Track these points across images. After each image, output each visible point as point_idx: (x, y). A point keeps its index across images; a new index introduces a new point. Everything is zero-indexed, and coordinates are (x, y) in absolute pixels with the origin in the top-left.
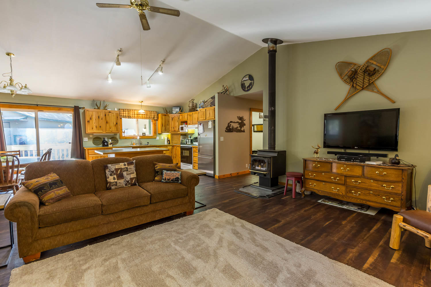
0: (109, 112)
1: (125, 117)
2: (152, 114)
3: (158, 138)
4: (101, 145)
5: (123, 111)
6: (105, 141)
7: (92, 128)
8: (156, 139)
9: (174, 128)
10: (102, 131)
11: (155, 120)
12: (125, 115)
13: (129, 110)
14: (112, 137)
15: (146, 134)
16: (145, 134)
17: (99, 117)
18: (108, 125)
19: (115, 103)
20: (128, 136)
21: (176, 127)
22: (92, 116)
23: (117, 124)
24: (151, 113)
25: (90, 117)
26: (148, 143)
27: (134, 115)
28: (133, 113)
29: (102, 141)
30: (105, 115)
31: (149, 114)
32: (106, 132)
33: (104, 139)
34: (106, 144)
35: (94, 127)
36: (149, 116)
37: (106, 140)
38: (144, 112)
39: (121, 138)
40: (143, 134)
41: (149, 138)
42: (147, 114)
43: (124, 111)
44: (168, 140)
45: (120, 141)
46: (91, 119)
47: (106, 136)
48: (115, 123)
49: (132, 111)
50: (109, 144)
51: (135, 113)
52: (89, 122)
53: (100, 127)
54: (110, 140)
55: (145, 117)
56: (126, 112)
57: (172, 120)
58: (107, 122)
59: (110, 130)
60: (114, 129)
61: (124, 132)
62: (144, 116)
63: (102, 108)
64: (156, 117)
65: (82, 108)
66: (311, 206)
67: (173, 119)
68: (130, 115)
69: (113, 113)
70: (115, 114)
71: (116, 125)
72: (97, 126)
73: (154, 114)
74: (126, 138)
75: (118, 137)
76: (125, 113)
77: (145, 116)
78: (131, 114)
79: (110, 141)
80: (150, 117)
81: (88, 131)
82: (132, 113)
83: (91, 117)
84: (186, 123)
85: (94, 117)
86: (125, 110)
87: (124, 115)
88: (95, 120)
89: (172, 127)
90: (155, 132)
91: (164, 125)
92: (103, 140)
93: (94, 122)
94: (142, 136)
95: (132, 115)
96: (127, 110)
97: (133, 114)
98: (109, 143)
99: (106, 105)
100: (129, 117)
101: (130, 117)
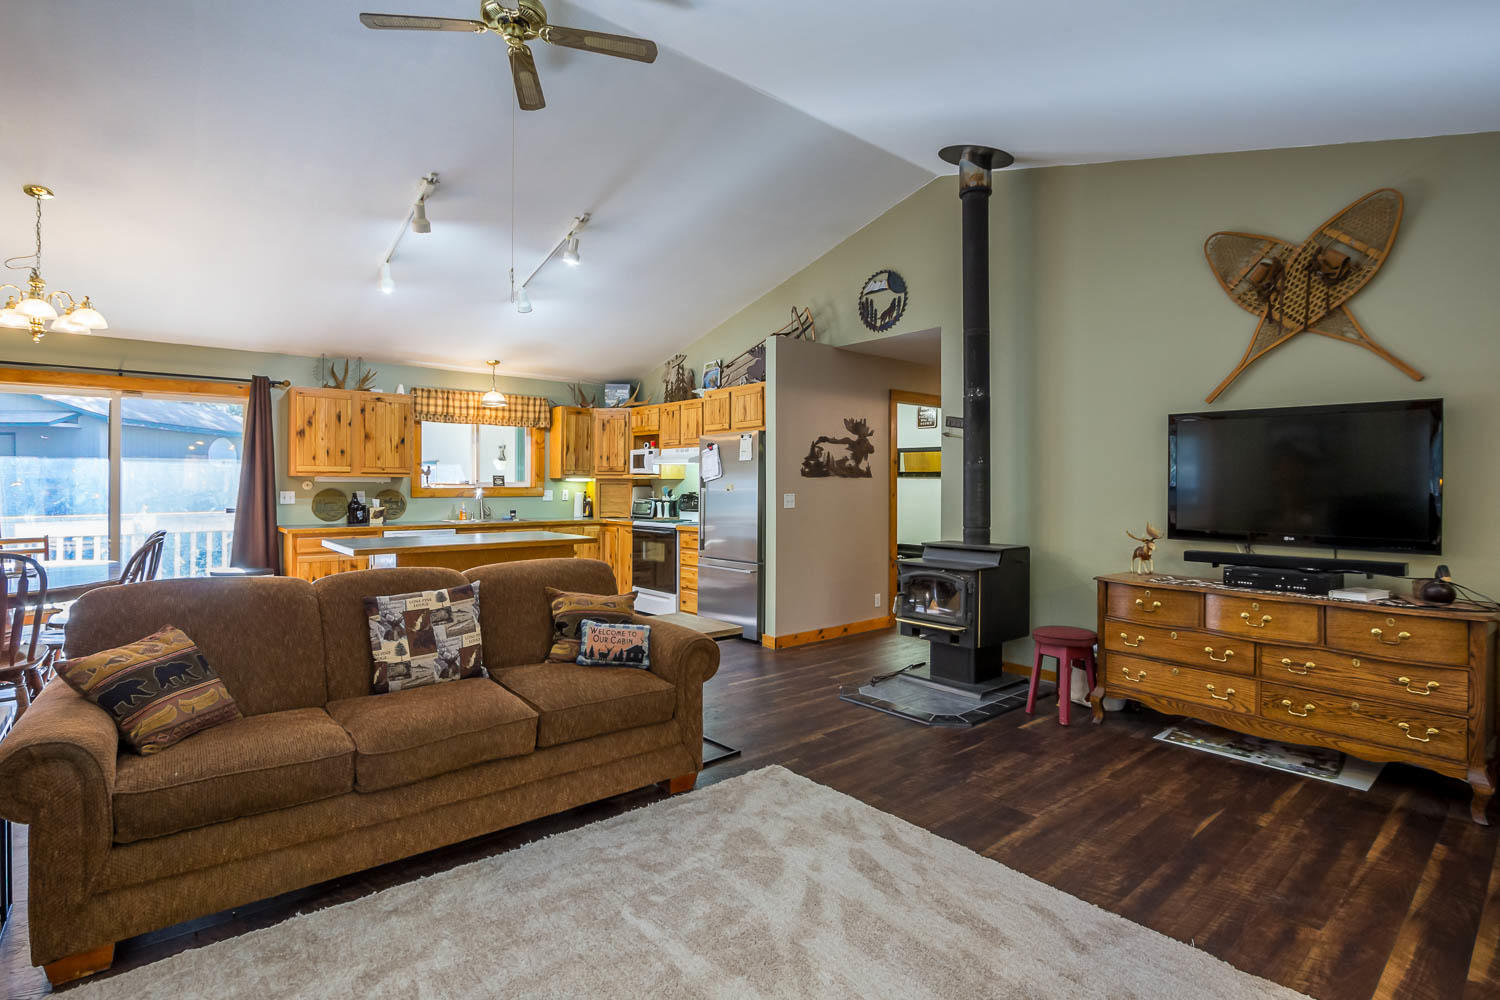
0: (378, 399)
1: (433, 417)
2: (531, 408)
3: (549, 495)
4: (344, 520)
5: (425, 394)
6: (357, 503)
7: (314, 458)
8: (544, 498)
9: (608, 459)
10: (348, 469)
11: (539, 429)
12: (432, 409)
13: (448, 394)
14: (381, 490)
15: (506, 481)
16: (503, 480)
17: (339, 418)
18: (369, 446)
19: (399, 366)
20: (442, 487)
21: (616, 455)
22: (314, 412)
23: (403, 441)
24: (528, 405)
25: (307, 416)
26: (514, 512)
27: (464, 411)
28: (464, 404)
29: (346, 505)
30: (363, 411)
31: (519, 408)
32: (365, 470)
33: (355, 496)
34: (360, 514)
35: (322, 455)
36: (519, 414)
37: (362, 499)
38: (503, 399)
39: (416, 492)
40: (494, 480)
41: (517, 494)
42: (513, 407)
43: (428, 398)
44: (587, 504)
45: (411, 505)
46: (310, 423)
47: (361, 486)
48: (397, 438)
49: (457, 396)
50: (371, 516)
51: (471, 404)
52: (301, 433)
53: (342, 452)
54: (376, 502)
55: (503, 417)
56: (436, 398)
57: (604, 430)
58: (367, 437)
59: (379, 464)
60: (391, 461)
61: (428, 473)
62: (500, 414)
63: (351, 383)
64: (546, 418)
65: (280, 383)
66: (1135, 757)
67: (608, 426)
68: (451, 410)
69: (390, 404)
70: (397, 406)
71: (400, 446)
72: (330, 452)
73: (537, 409)
74: (433, 494)
75: (403, 489)
76: (432, 402)
77: (506, 414)
78: (454, 407)
79: (376, 505)
80: (522, 418)
81: (300, 468)
82: (457, 404)
83: (310, 418)
84: (653, 440)
85: (321, 419)
86: (433, 394)
87: (428, 412)
88: (326, 425)
89: (601, 457)
90: (540, 475)
91: (572, 449)
92: (350, 500)
93: (320, 434)
94: (492, 486)
95: (457, 411)
96: (443, 392)
97: (461, 408)
98: (372, 511)
99: (367, 376)
100: (448, 418)
101: (452, 417)
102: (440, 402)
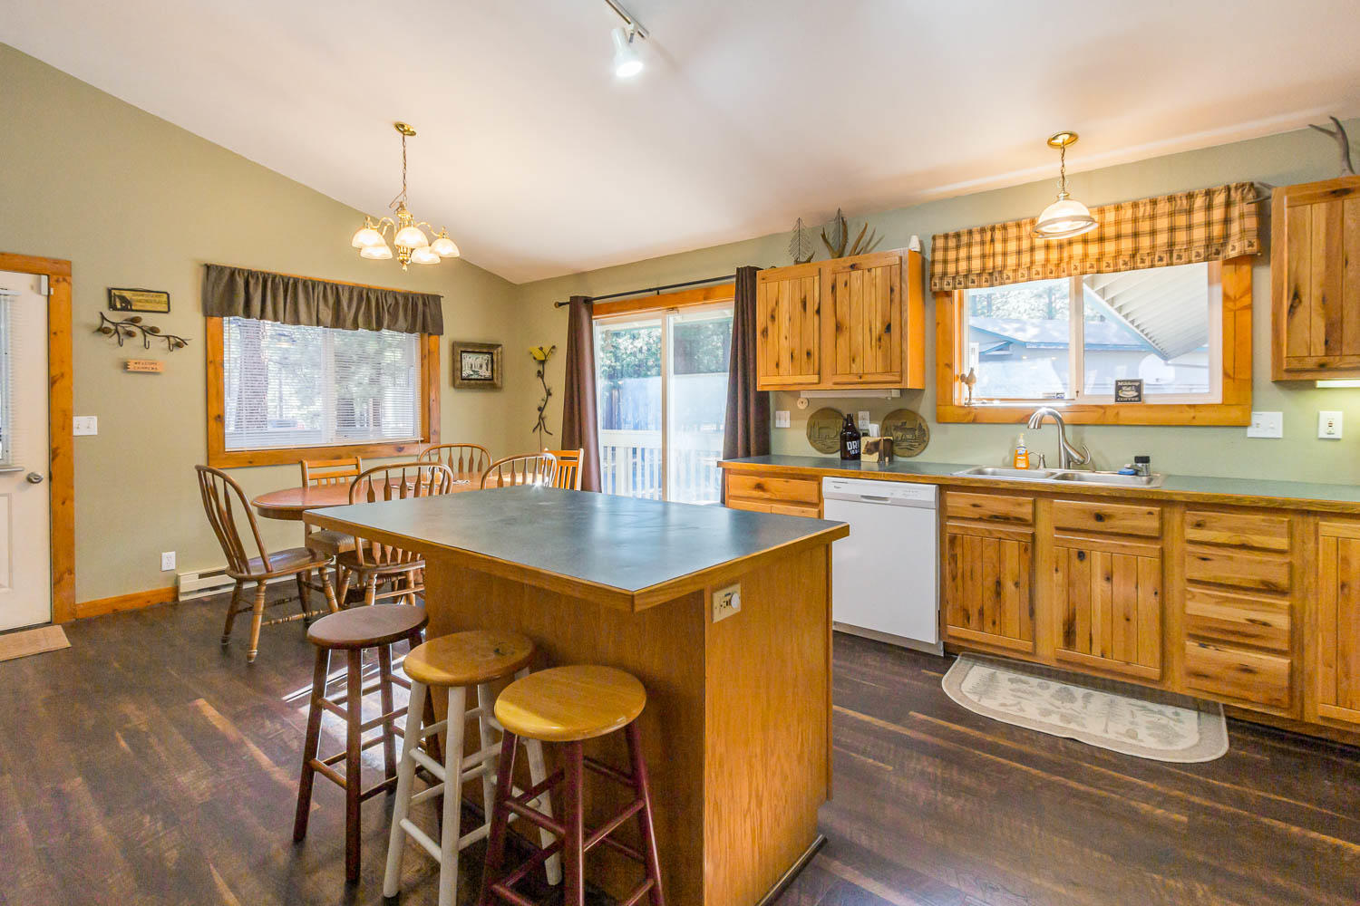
0: (853, 266)
1: (968, 279)
2: (1199, 217)
3: (1270, 424)
5: (952, 243)
6: (851, 429)
7: (777, 365)
8: (1251, 432)
11: (1228, 262)
12: (963, 266)
14: (892, 409)
15: (1145, 392)
16: (1139, 389)
17: (804, 304)
18: (842, 341)
19: (906, 207)
20: (996, 404)
22: (777, 303)
23: (888, 328)
25: (770, 310)
26: (1145, 460)
27: (1025, 259)
28: (1029, 244)
30: (834, 287)
31: (1163, 223)
33: (851, 418)
34: (852, 446)
35: (785, 360)
36: (1162, 239)
39: (945, 413)
40: (1118, 388)
41: (1186, 418)
42: (1145, 226)
43: (958, 247)
45: (937, 435)
46: (773, 317)
47: (862, 403)
48: (879, 325)
49: (1013, 232)
50: (863, 450)
52: (765, 332)
53: (809, 354)
54: (874, 429)
55: (1118, 253)
56: (969, 245)
58: (839, 328)
60: (871, 363)
61: (968, 380)
68: (1000, 261)
69: (869, 270)
70: (879, 270)
71: (885, 338)
72: (795, 354)
73: (1218, 214)
74: (972, 417)
75: (925, 408)
76: (963, 253)
77: (1127, 244)
79: (873, 433)
82: (1012, 246)
83: (773, 310)
85: (785, 308)
86: (965, 239)
87: (956, 272)
88: (790, 317)
90: (1238, 375)
91: (1311, 293)
93: (784, 332)
94: (1112, 401)
96: (983, 232)
97: (1018, 252)
98: (864, 442)
100: (992, 276)
102: (976, 251)
